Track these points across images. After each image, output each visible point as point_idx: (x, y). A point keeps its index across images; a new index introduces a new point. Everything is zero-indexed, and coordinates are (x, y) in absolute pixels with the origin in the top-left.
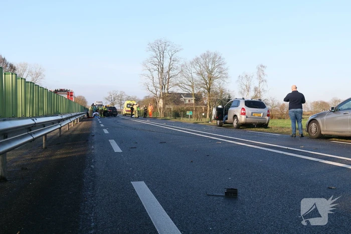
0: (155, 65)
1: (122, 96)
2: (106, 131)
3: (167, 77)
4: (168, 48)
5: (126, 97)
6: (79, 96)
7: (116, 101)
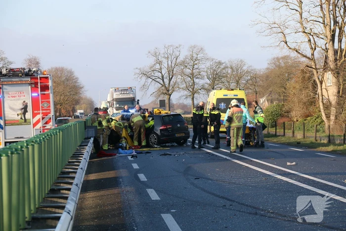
1: (194, 60)
2: (153, 195)
5: (208, 64)
6: (57, 69)
7: (177, 79)
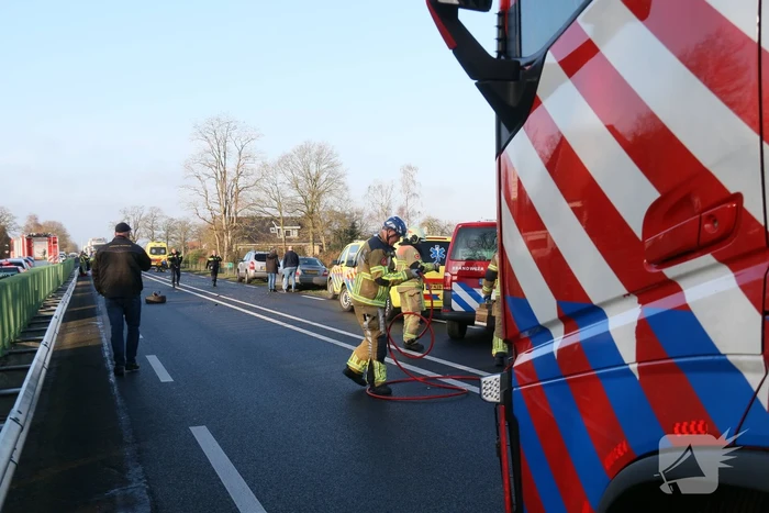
0: (210, 166)
3: (234, 190)
4: (235, 133)
7: (141, 230)
